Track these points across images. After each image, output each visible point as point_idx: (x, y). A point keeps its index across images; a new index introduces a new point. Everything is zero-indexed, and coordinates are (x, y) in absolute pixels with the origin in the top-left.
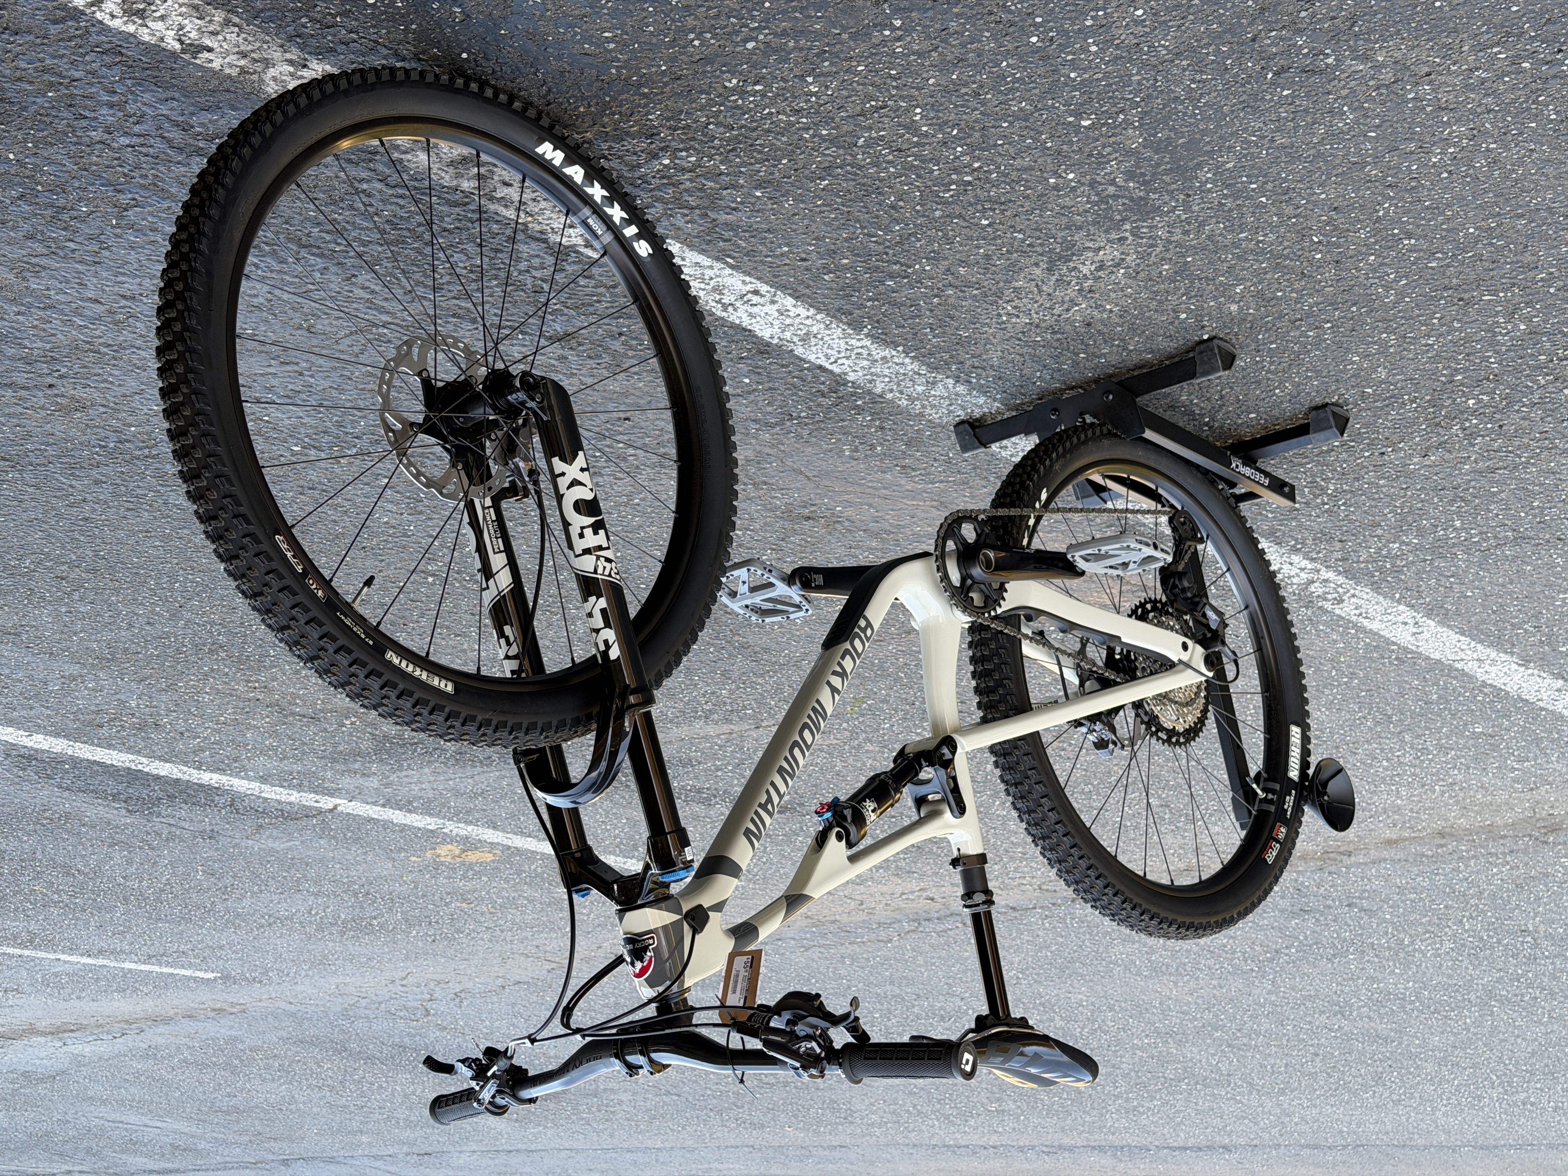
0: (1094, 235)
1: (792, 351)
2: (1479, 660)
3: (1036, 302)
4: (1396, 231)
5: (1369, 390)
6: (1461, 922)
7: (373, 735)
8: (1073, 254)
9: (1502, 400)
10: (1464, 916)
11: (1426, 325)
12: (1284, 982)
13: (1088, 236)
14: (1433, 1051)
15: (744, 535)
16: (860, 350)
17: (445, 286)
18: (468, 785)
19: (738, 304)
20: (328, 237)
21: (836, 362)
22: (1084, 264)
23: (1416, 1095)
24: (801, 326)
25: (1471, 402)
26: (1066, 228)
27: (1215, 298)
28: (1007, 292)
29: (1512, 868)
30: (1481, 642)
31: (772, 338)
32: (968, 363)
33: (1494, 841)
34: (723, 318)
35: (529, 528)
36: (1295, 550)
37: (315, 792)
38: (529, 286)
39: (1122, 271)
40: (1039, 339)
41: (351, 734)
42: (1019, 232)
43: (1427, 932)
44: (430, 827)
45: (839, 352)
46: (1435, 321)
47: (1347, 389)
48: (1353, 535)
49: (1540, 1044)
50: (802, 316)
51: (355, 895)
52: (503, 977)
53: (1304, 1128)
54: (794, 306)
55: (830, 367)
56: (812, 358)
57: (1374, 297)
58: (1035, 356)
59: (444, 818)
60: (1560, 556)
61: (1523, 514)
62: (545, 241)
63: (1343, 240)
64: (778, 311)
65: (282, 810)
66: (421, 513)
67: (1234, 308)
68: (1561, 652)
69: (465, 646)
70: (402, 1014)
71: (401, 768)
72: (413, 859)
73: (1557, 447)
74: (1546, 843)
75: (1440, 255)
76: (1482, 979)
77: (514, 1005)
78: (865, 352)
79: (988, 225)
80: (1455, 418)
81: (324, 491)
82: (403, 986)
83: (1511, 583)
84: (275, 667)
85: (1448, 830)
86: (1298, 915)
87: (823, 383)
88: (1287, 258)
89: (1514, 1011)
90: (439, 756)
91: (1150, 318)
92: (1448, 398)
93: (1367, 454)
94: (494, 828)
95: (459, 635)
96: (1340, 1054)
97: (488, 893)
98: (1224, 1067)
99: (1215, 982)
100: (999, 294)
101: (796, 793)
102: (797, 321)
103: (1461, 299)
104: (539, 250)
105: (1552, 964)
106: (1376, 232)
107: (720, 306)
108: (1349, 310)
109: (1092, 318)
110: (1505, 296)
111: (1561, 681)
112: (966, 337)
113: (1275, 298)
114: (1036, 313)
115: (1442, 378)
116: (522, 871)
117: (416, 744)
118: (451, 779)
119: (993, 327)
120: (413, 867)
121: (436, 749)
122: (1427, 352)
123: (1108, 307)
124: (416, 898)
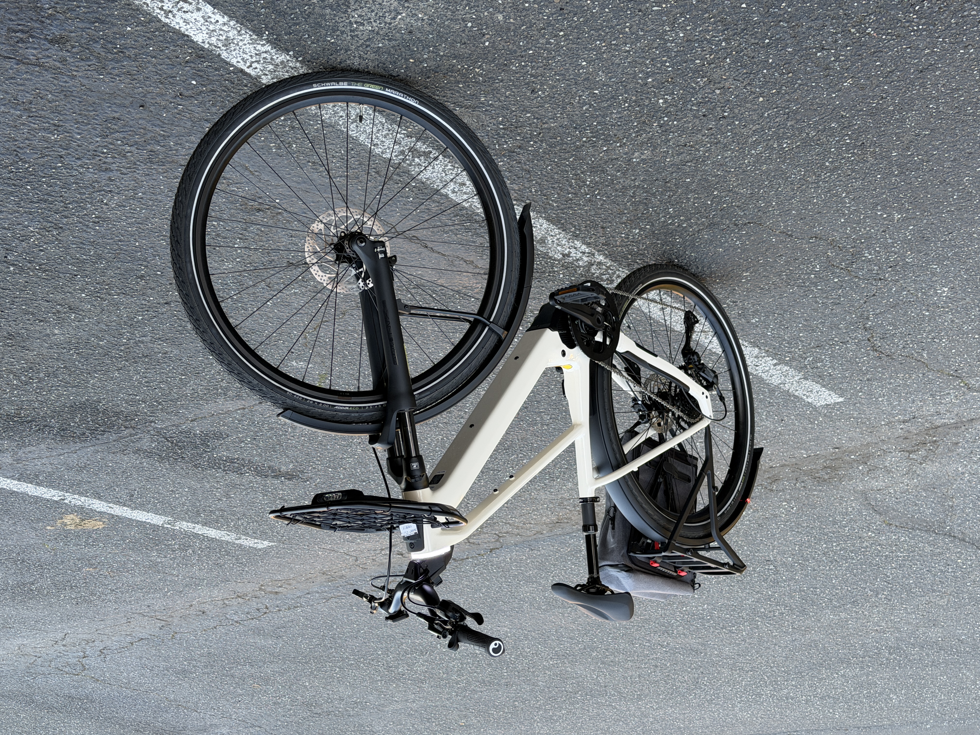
1: (219, 55)
3: (372, 11)
5: (597, 92)
9: (679, 99)
11: (622, 34)
14: (726, 659)
15: (218, 224)
16: (265, 55)
18: (73, 460)
19: (175, 11)
21: (251, 66)
23: (721, 695)
24: (221, 32)
27: (487, 8)
29: (754, 512)
31: (203, 42)
34: (166, 25)
35: (71, 220)
36: (576, 236)
40: (380, 45)
44: (55, 499)
45: (251, 56)
46: (627, 30)
47: (583, 91)
48: (609, 222)
49: (790, 650)
50: (220, 22)
51: (15, 562)
52: (130, 635)
53: (657, 726)
54: (213, 13)
55: (248, 71)
56: (234, 61)
57: (586, 8)
59: (63, 490)
60: (738, 239)
61: (709, 203)
64: (203, 17)
67: (500, 17)
68: (753, 324)
69: (48, 331)
70: (66, 670)
71: (24, 445)
72: (49, 528)
73: (719, 142)
76: (748, 600)
77: (141, 658)
78: (269, 57)
80: (653, 116)
82: (64, 645)
87: (246, 86)
89: (771, 624)
90: (49, 433)
91: (448, 26)
92: (647, 98)
93: (605, 149)
94: (99, 498)
95: (41, 321)
96: (671, 665)
97: (106, 557)
98: (601, 680)
101: (297, 462)
102: (218, 27)
103: (640, 11)
105: (789, 586)
107: (163, 12)
108: (573, 20)
109: (412, 26)
110: (666, 7)
111: (757, 349)
112: (332, 43)
113: (525, 9)
114: (375, 21)
115: (640, 81)
116: (125, 537)
117: (31, 421)
118: (61, 455)
119: (349, 34)
120: (50, 536)
121: (45, 426)
122: (627, 57)
123: (420, 16)
124: (58, 564)
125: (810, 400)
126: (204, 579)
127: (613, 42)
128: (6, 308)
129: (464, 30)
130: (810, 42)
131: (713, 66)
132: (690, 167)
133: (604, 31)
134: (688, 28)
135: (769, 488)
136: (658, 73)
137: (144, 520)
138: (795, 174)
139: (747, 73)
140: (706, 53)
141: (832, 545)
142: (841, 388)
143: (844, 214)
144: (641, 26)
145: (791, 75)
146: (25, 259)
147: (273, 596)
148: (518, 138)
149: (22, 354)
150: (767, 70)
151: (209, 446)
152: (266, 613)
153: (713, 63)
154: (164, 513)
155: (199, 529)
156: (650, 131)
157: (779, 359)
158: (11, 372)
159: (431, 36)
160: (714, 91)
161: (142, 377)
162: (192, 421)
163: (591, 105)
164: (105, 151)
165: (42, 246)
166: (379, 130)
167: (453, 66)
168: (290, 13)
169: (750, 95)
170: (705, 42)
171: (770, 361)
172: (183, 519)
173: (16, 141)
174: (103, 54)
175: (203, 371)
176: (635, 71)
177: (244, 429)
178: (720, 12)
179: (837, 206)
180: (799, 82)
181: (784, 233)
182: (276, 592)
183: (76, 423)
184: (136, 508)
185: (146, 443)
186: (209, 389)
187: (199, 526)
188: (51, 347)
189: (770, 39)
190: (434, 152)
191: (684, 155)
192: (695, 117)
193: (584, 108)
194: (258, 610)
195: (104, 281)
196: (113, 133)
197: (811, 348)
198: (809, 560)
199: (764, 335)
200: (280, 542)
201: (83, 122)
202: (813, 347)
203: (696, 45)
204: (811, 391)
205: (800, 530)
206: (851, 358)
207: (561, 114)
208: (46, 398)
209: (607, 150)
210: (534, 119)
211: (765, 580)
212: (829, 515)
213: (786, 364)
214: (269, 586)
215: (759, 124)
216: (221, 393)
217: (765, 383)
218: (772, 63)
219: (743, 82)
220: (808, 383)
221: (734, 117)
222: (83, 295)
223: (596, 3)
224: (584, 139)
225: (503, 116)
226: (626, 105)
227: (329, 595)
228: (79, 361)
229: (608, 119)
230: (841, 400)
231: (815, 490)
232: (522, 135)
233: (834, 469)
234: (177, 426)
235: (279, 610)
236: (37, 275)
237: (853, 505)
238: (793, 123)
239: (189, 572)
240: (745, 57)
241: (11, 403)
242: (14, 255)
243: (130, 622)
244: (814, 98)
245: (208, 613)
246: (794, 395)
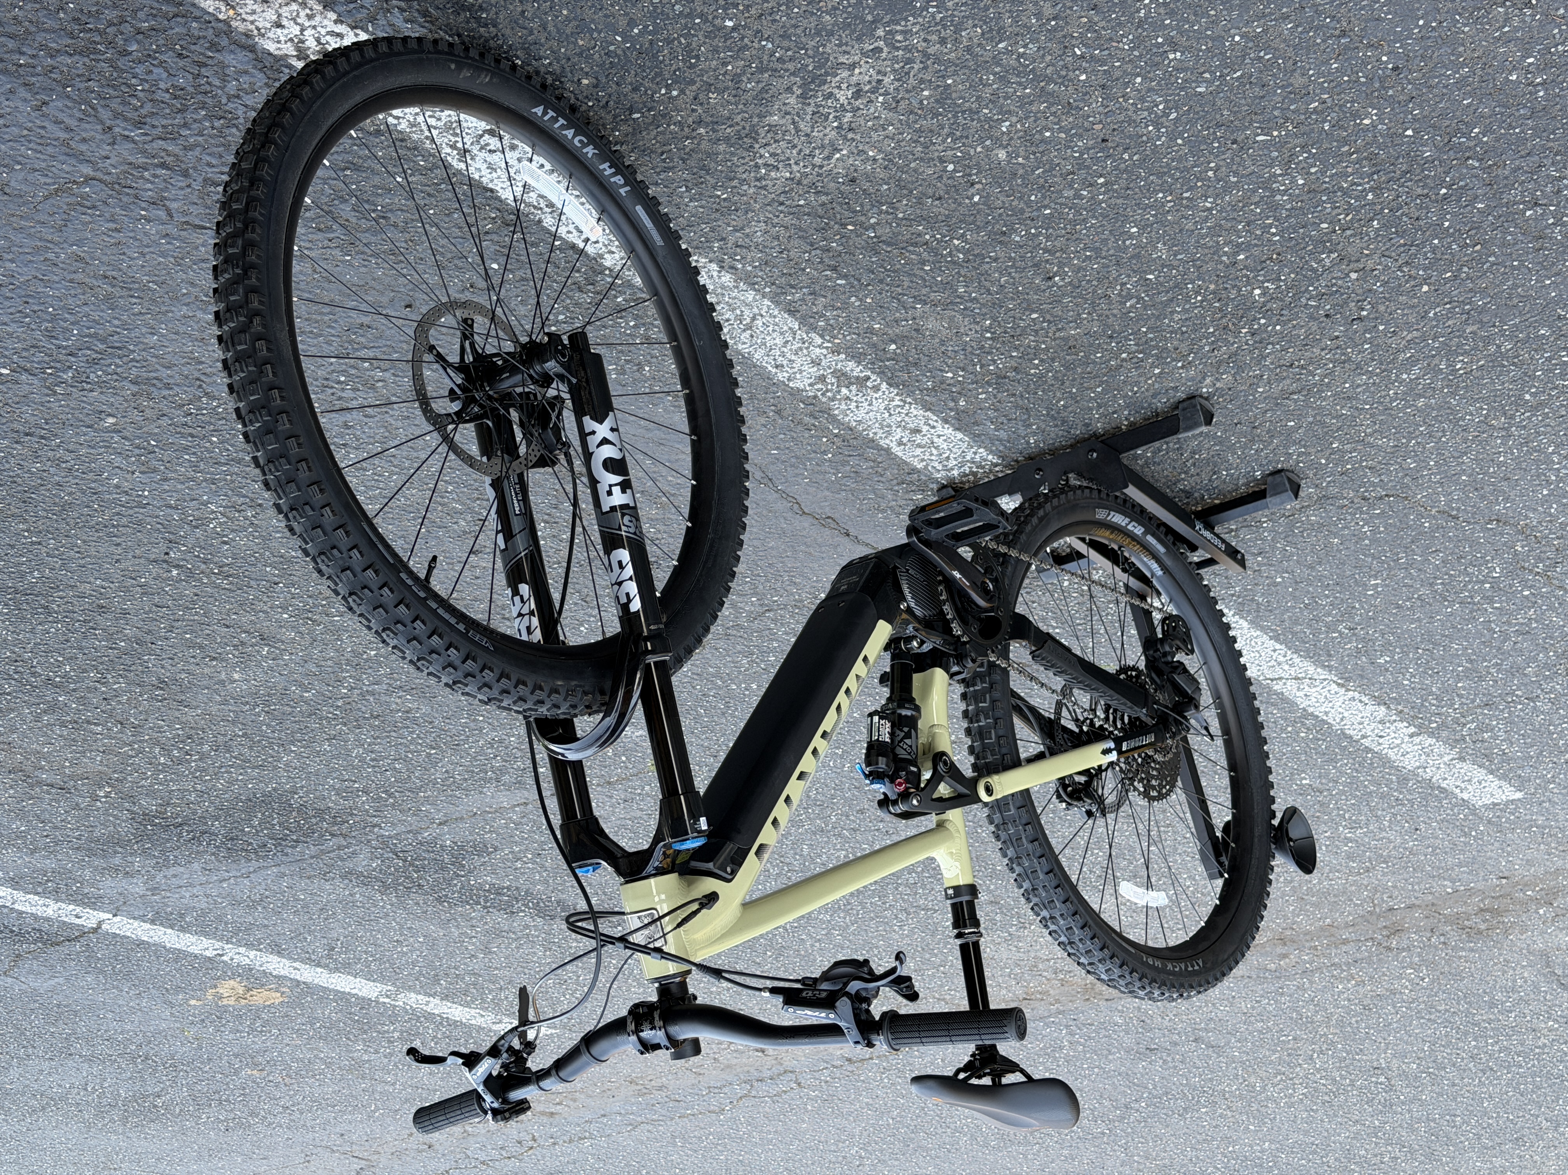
0: (846, 44)
1: (540, 221)
2: (1297, 678)
3: (794, 147)
4: (1160, 40)
5: (1151, 277)
6: (1311, 1058)
7: (132, 812)
8: (827, 74)
9: (1288, 288)
10: (1313, 1050)
11: (1202, 180)
12: (1137, 1148)
13: (839, 45)
17: (148, 120)
18: (244, 888)
19: (475, 149)
20: (11, 44)
22: (839, 88)
25: (1257, 292)
26: (818, 33)
27: (981, 140)
28: (762, 132)
29: (1357, 984)
30: (1296, 652)
31: (516, 201)
32: (731, 239)
33: (1336, 947)
34: (459, 173)
37: (74, 902)
38: (241, 121)
39: (881, 99)
40: (802, 202)
41: (106, 813)
42: (767, 39)
43: (1279, 1073)
44: (208, 954)
46: (1210, 173)
47: (1129, 276)
51: (133, 1060)
56: (562, 231)
57: (1145, 138)
58: (801, 229)
59: (221, 940)
60: (1367, 523)
61: (1323, 461)
62: (252, 49)
63: (1106, 52)
65: (40, 930)
66: (155, 470)
68: (1380, 666)
69: (223, 676)
71: (166, 865)
72: (193, 1002)
73: (1350, 359)
74: (1389, 949)
75: (1207, 75)
76: (1339, 1135)
79: (734, 29)
80: (1242, 317)
81: (42, 437)
83: (1320, 563)
84: (13, 710)
85: (1288, 933)
86: (1145, 1055)
87: (579, 271)
88: (1050, 80)
90: (209, 844)
91: (915, 170)
92: (1234, 287)
93: (1157, 371)
94: (279, 953)
95: (214, 659)
97: (281, 1052)
99: (1065, 1152)
100: (753, 134)
101: (605, 894)
103: (1234, 142)
104: (248, 62)
105: (1409, 1111)
106: (1138, 42)
107: (455, 152)
108: (1122, 158)
109: (856, 170)
110: (1280, 136)
111: (1383, 708)
112: (725, 199)
113: (1043, 141)
114: (796, 163)
115: (1225, 258)
116: (315, 1018)
117: (181, 825)
118: (225, 880)
119: (752, 184)
120: (194, 1015)
121: (203, 833)
122: (1206, 219)
123: (871, 153)
124: (202, 1063)
125: (1465, 796)
126: (436, 1090)
127: (1185, 195)
128: (160, 638)
129: (941, 177)
130: (1514, 193)
131: (1348, 232)
132: (1296, 401)
133: (1172, 176)
134: (1313, 170)
135: (1385, 944)
136: (1256, 245)
137: (347, 990)
138: (1471, 415)
139: (1405, 245)
140: (1339, 211)
141: (1486, 1042)
142: (1520, 776)
143: (1549, 482)
144: (1235, 167)
145: (1478, 247)
146: (198, 556)
147: (545, 1119)
148: (1014, 354)
149: (177, 714)
150: (1440, 239)
151: (464, 866)
152: (531, 1148)
153: (1349, 229)
154: (383, 979)
155: (436, 1006)
156: (1235, 342)
157: (1419, 727)
158: (158, 743)
159: (885, 187)
160: (1347, 275)
161: (367, 751)
162: (440, 824)
163: (1139, 299)
164: (343, 379)
165: (226, 536)
166: (787, 342)
167: (919, 235)
168: (660, 151)
169: (1407, 282)
170: (1339, 194)
171: (1404, 729)
172: (410, 989)
173: (202, 363)
174: (354, 220)
175: (466, 741)
176: (1218, 242)
177: (523, 838)
178: (1367, 143)
179: (1538, 468)
180: (1492, 259)
181: (1444, 512)
182: (552, 1114)
183: (253, 827)
184: (337, 970)
185: (363, 861)
186: (473, 772)
187: (437, 1001)
188: (225, 702)
189: (1449, 187)
190: (873, 377)
191: (1288, 382)
192: (1312, 317)
193: (1128, 304)
194: (520, 1142)
195: (320, 593)
196: (357, 350)
197: (1476, 707)
198: (1445, 1068)
199: (1398, 685)
200: (564, 1027)
201: (311, 332)
202: (1479, 706)
203: (1324, 198)
204: (1469, 781)
205: (1433, 1017)
206: (1541, 725)
207: (1089, 313)
208: (210, 786)
209: (1161, 373)
210: (1043, 322)
211: (1369, 1102)
212: (1485, 992)
213: (1431, 734)
214: (540, 1102)
215: (1417, 330)
216: (491, 778)
217: (1391, 767)
218: (1449, 227)
219: (1397, 260)
220: (1466, 767)
221: (1377, 318)
222: (285, 616)
223: (1163, 130)
224: (1124, 355)
225: (991, 318)
226: (1199, 298)
227: (639, 1119)
228: (268, 725)
229: (1167, 321)
230: (1519, 795)
231: (1463, 949)
232: (1022, 349)
233: (1496, 912)
234: (416, 833)
235: (554, 1144)
236: (214, 582)
237: (1526, 975)
238: (1475, 328)
239: (412, 1078)
240: (1405, 219)
241: (151, 793)
242: (180, 551)
243: (308, 1162)
244: (1515, 286)
245: (437, 1146)
246: (1439, 787)
